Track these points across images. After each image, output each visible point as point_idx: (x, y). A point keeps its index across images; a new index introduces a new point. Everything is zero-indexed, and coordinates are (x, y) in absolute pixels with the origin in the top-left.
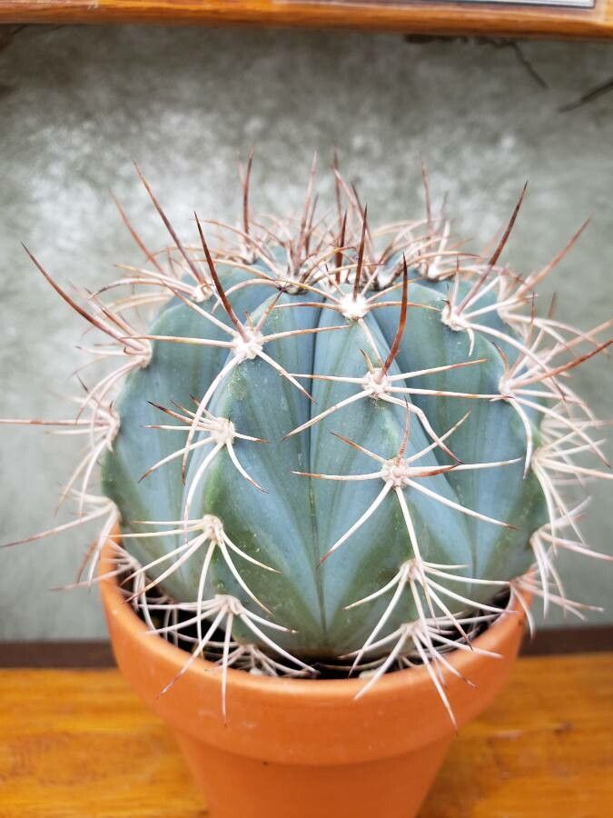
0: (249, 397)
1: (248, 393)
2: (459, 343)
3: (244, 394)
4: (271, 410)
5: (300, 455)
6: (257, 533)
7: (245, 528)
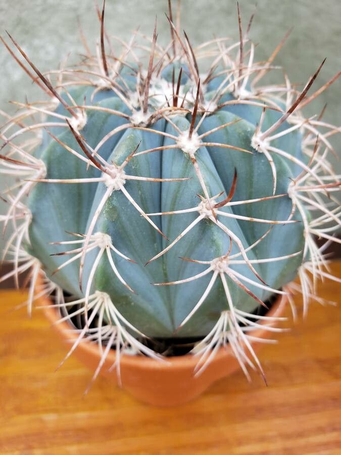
0: (119, 217)
1: (118, 215)
2: (263, 161)
3: (115, 216)
4: (134, 221)
5: (155, 245)
6: (131, 295)
7: (124, 294)
